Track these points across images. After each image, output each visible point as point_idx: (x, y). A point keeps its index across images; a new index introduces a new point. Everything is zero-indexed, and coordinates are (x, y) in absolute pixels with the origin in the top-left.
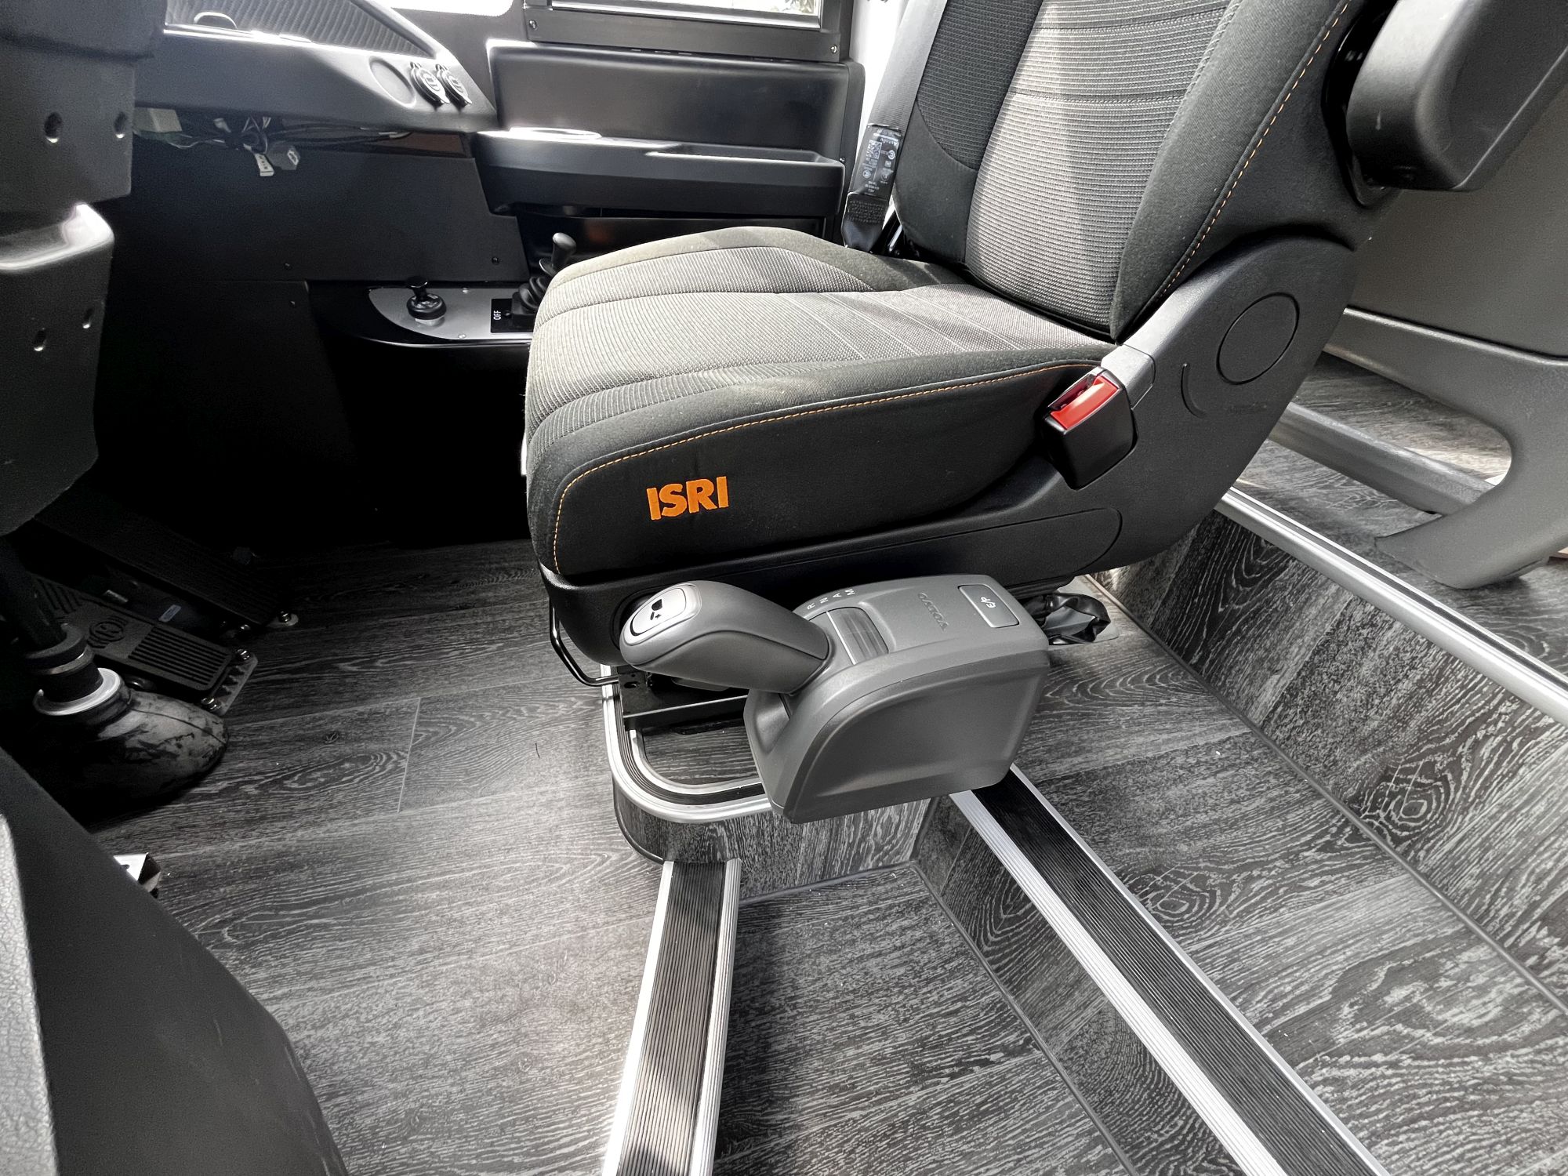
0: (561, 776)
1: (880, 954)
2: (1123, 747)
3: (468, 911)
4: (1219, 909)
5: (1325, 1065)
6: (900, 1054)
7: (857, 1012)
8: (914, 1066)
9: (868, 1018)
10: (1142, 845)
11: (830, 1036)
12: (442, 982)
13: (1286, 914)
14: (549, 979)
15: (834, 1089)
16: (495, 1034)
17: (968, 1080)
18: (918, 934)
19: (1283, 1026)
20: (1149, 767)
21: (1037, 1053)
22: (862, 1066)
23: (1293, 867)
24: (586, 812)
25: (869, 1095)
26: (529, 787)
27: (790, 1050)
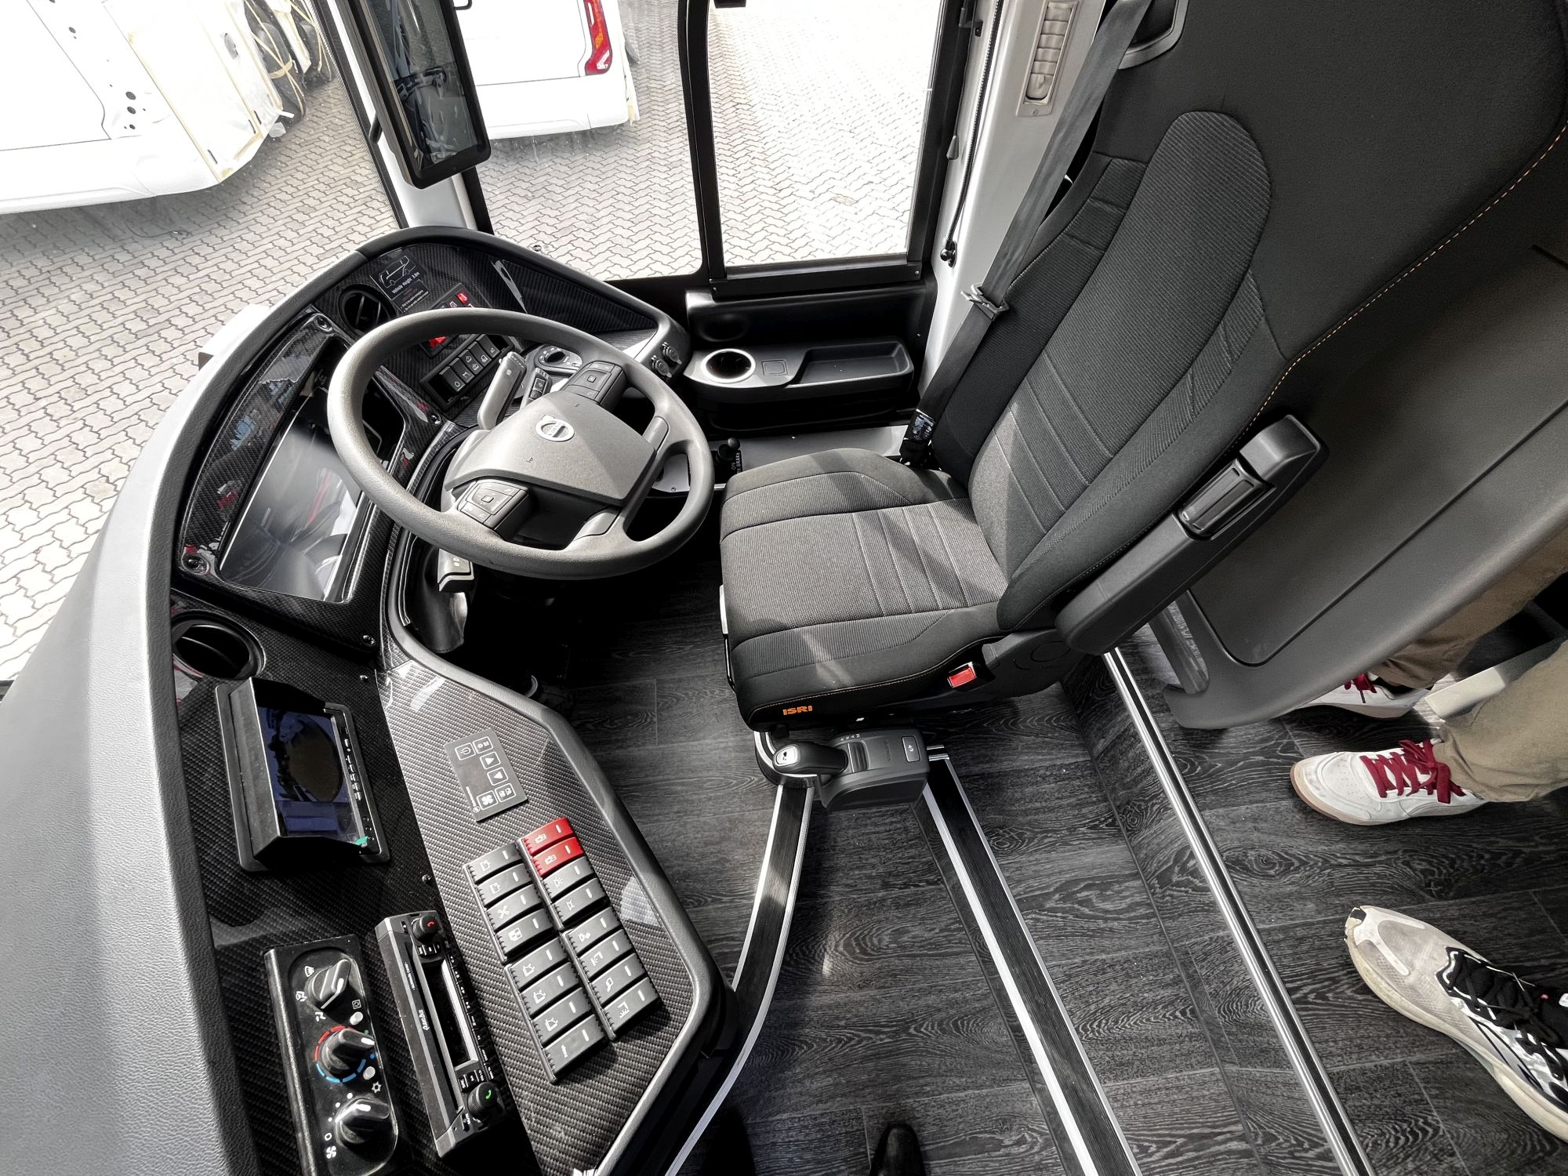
0: (729, 734)
1: (878, 833)
2: (1014, 761)
3: (695, 797)
4: (1023, 848)
5: (1035, 913)
6: (879, 876)
7: (862, 856)
8: (883, 881)
9: (867, 859)
10: (1000, 814)
11: (849, 864)
12: (688, 826)
13: (1054, 855)
14: (731, 830)
15: (847, 885)
16: (711, 849)
17: (907, 891)
18: (898, 826)
19: (1025, 898)
20: (1023, 774)
21: (942, 886)
22: (861, 878)
23: (1070, 835)
24: (742, 754)
25: (861, 890)
26: (715, 739)
27: (830, 867)
